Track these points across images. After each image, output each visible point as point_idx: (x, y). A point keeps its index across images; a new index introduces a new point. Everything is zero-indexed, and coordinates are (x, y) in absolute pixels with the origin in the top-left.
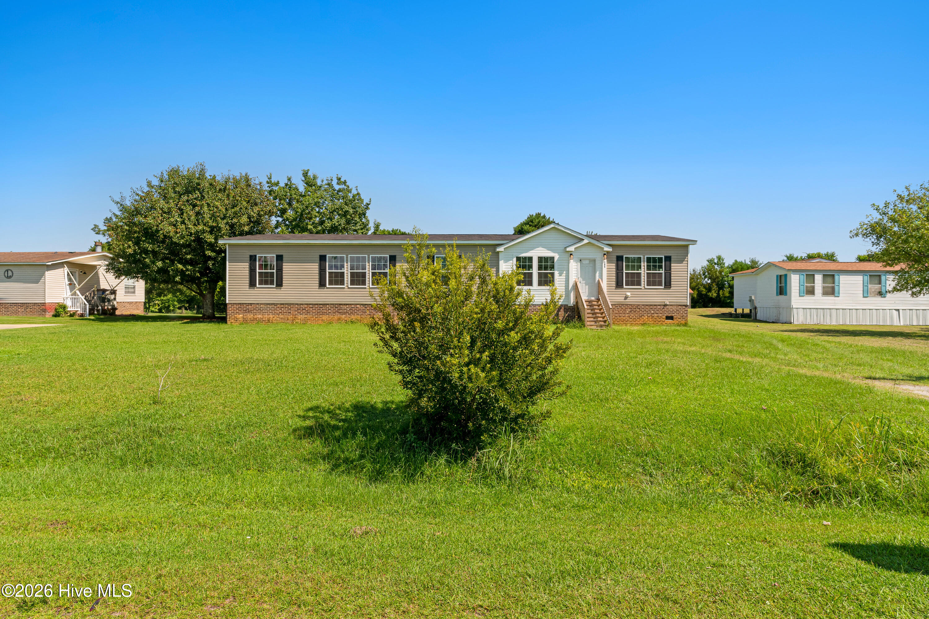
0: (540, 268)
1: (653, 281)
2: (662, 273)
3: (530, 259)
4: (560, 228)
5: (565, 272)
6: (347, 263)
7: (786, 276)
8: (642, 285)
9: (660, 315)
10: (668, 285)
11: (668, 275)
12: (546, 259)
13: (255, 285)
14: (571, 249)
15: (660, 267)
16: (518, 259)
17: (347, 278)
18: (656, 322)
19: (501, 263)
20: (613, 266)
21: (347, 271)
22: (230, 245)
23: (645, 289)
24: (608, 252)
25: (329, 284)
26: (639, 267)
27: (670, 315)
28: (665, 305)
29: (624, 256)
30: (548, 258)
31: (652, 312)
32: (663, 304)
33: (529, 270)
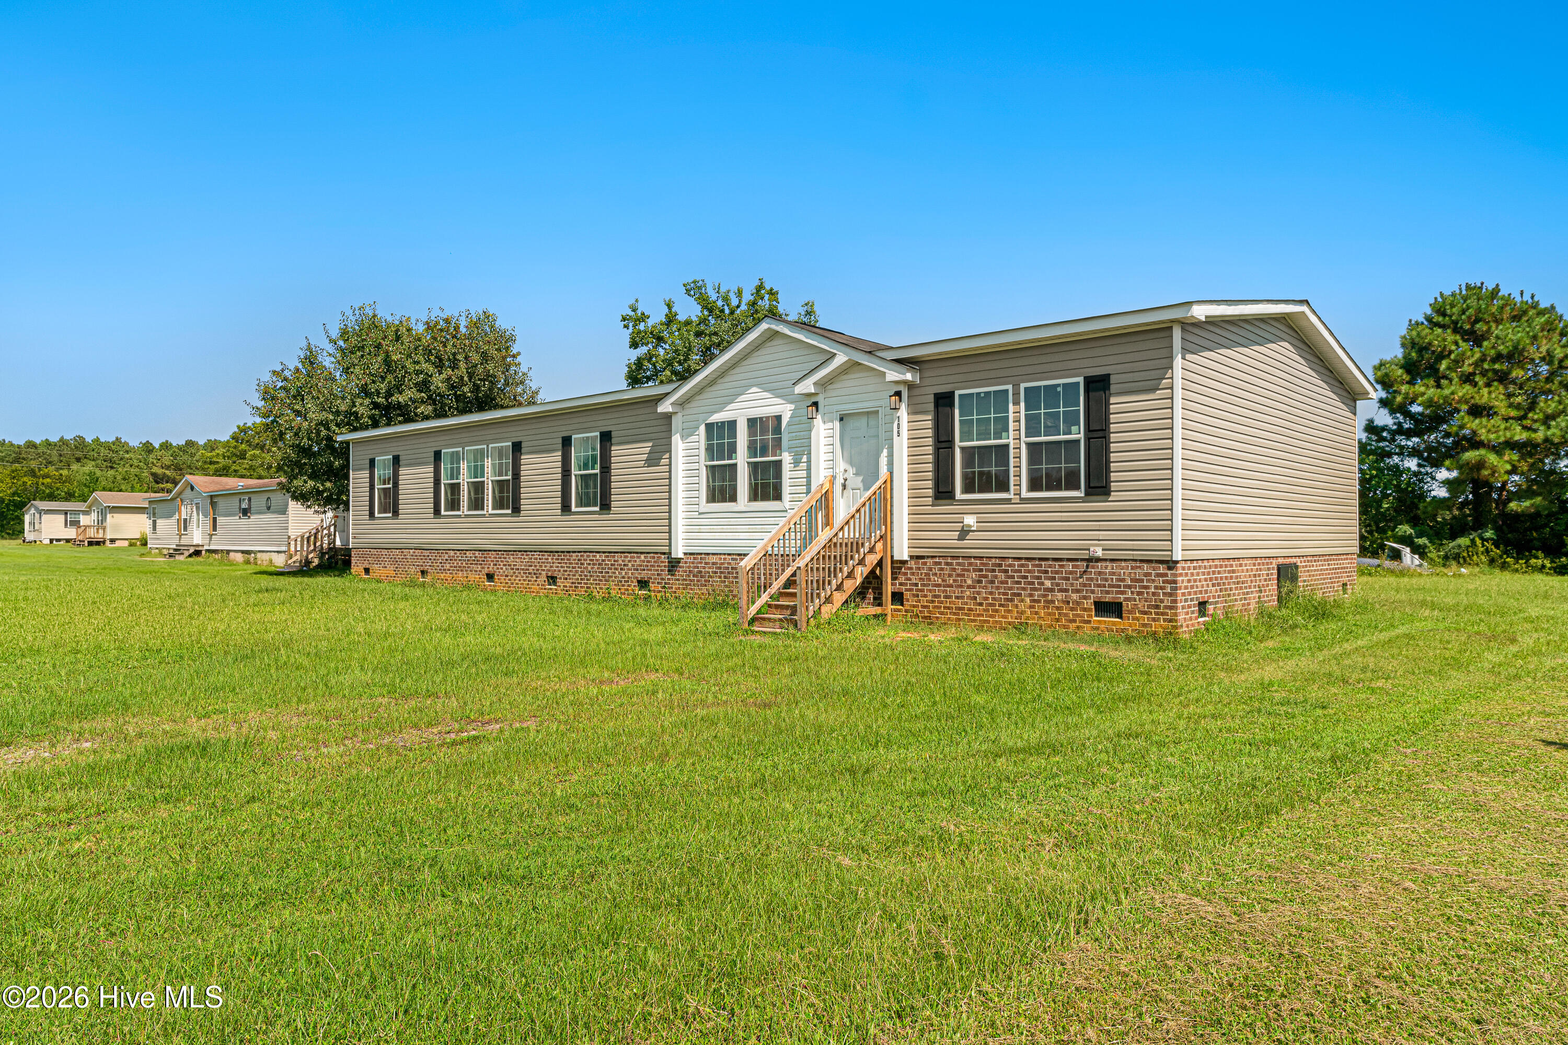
0: (752, 449)
1: (1048, 471)
2: (1077, 441)
3: (732, 424)
5: (803, 457)
6: (464, 463)
8: (1012, 488)
9: (1075, 596)
10: (1099, 483)
11: (1097, 445)
12: (765, 423)
14: (807, 386)
15: (1072, 419)
16: (709, 427)
17: (464, 496)
18: (1063, 621)
19: (676, 439)
20: (924, 428)
21: (463, 480)
23: (1023, 500)
24: (910, 386)
25: (445, 510)
26: (1002, 425)
27: (1108, 598)
28: (1092, 560)
29: (957, 393)
30: (767, 418)
31: (1048, 584)
32: (1084, 554)
33: (730, 458)
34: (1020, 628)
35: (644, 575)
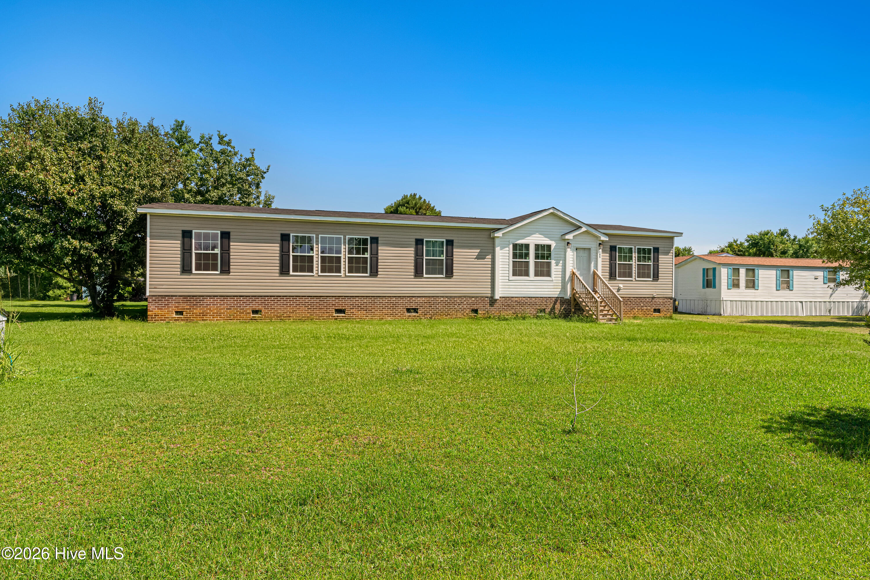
0: (537, 257)
1: (643, 273)
2: (650, 265)
3: (527, 246)
4: (559, 213)
5: (561, 262)
6: (317, 244)
7: (714, 269)
8: (633, 277)
9: (649, 308)
10: (656, 277)
11: (656, 266)
12: (543, 247)
13: (189, 271)
14: (570, 237)
15: (649, 259)
16: (515, 246)
17: (317, 264)
18: (646, 315)
19: (498, 249)
20: (607, 256)
21: (316, 255)
22: (153, 215)
23: (636, 281)
24: (604, 242)
25: (293, 271)
26: (631, 258)
27: (657, 308)
28: (653, 298)
29: (618, 246)
30: (544, 245)
31: (642, 304)
32: (652, 296)
33: (526, 259)
34: (634, 318)
35: (475, 307)
